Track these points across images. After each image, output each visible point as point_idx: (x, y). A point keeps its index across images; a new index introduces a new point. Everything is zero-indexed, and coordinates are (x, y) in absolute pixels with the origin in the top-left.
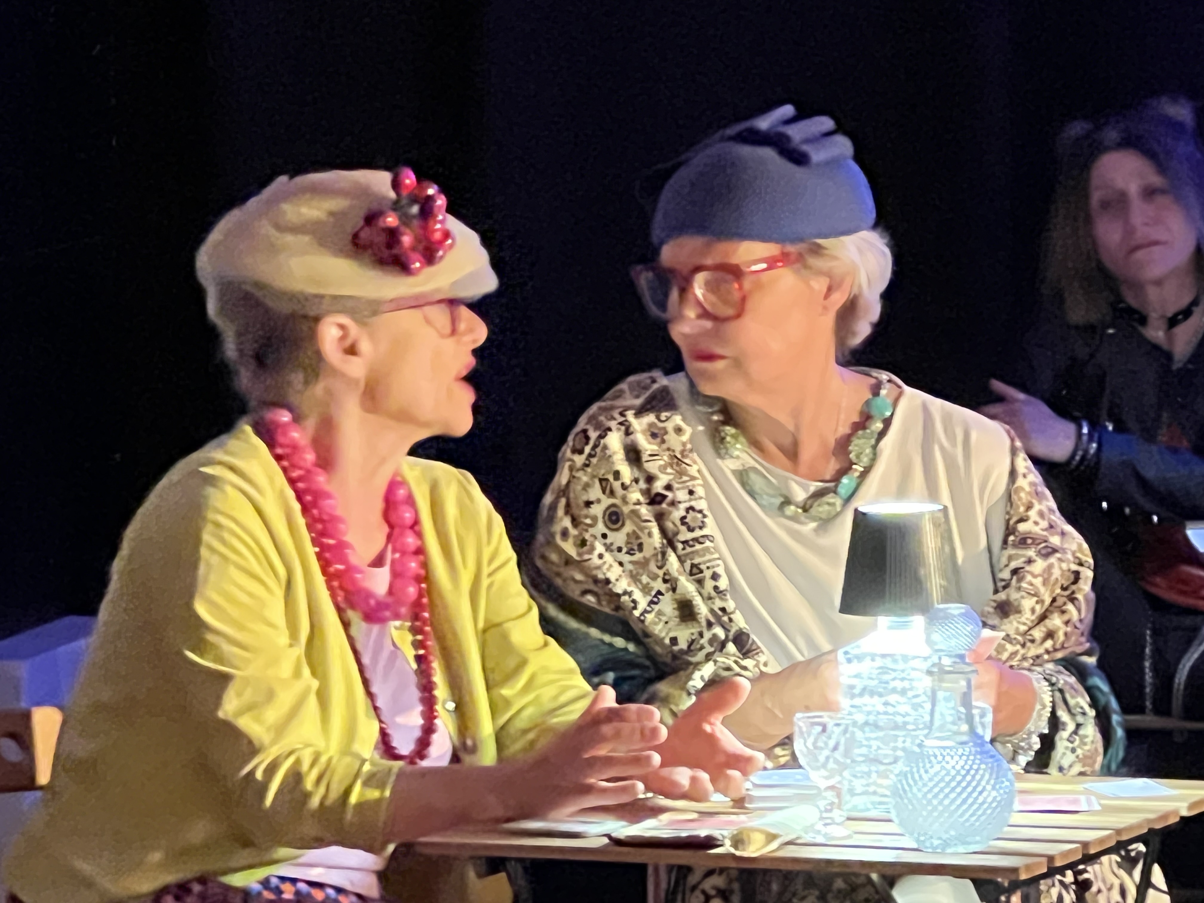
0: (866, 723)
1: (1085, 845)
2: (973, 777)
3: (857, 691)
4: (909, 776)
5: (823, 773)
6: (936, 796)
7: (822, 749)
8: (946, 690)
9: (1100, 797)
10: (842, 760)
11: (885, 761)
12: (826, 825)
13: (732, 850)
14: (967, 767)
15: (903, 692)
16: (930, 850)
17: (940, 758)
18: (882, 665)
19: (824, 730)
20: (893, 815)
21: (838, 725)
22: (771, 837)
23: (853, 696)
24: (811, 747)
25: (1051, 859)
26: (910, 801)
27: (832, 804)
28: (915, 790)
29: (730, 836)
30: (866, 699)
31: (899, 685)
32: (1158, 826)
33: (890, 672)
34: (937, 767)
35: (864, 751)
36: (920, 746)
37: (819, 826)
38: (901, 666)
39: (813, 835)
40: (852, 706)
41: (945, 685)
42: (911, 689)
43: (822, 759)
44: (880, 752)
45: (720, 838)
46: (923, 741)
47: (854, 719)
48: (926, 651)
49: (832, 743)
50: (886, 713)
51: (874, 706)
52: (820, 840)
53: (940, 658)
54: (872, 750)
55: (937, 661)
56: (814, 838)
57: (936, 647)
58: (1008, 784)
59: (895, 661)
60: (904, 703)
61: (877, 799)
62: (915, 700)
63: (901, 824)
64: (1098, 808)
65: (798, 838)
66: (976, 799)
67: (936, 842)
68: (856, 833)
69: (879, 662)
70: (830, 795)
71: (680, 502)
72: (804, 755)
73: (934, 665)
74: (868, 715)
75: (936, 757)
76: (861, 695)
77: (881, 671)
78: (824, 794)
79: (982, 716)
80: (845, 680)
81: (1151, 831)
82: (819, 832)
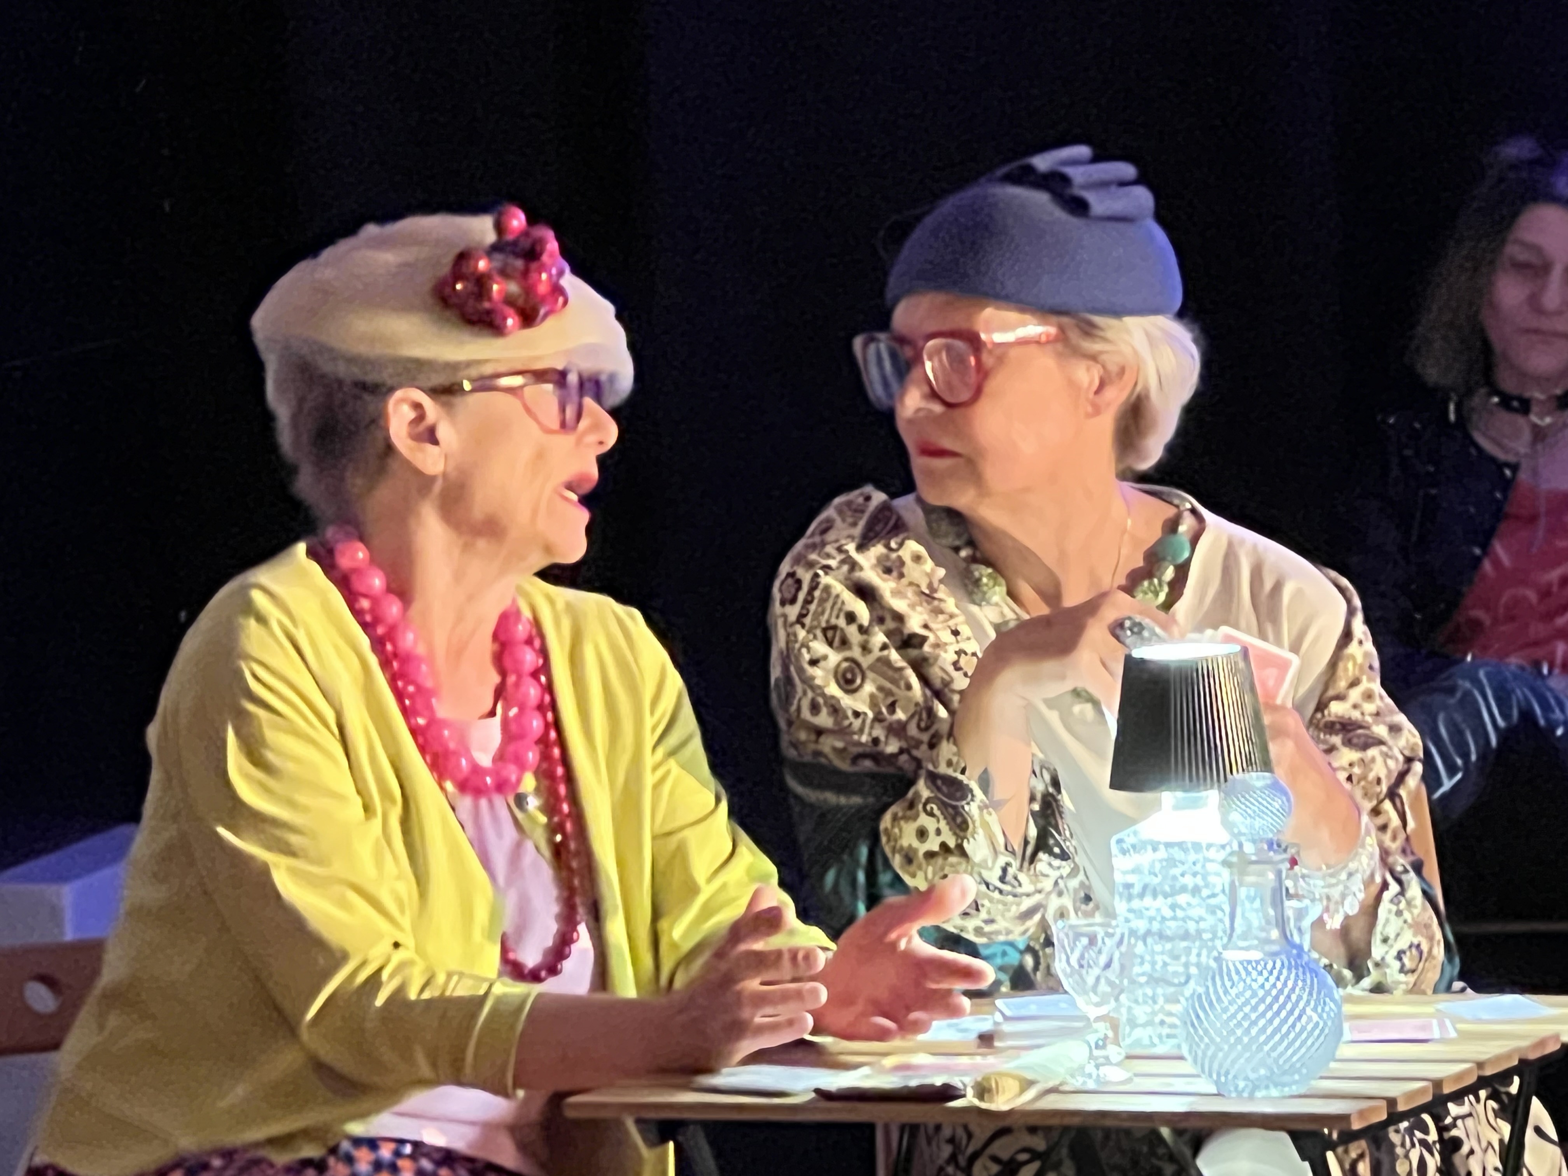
1: (1437, 1084)
5: (1093, 998)
7: (1089, 966)
8: (1250, 885)
9: (1456, 1020)
10: (1117, 982)
12: (1097, 1067)
13: (976, 1102)
19: (1092, 940)
21: (1111, 935)
22: (1026, 1084)
24: (1077, 967)
27: (1106, 1037)
29: (972, 1084)
32: (1533, 1056)
37: (1090, 1068)
41: (1248, 879)
43: (1090, 980)
45: (960, 1086)
46: (1220, 953)
49: (1103, 960)
52: (1091, 1085)
53: (1241, 845)
56: (1086, 1082)
65: (1061, 1084)
68: (1136, 1075)
70: (1103, 1028)
71: (945, 644)
72: (1068, 975)
78: (1095, 1026)
81: (1523, 1063)
82: (1090, 1076)
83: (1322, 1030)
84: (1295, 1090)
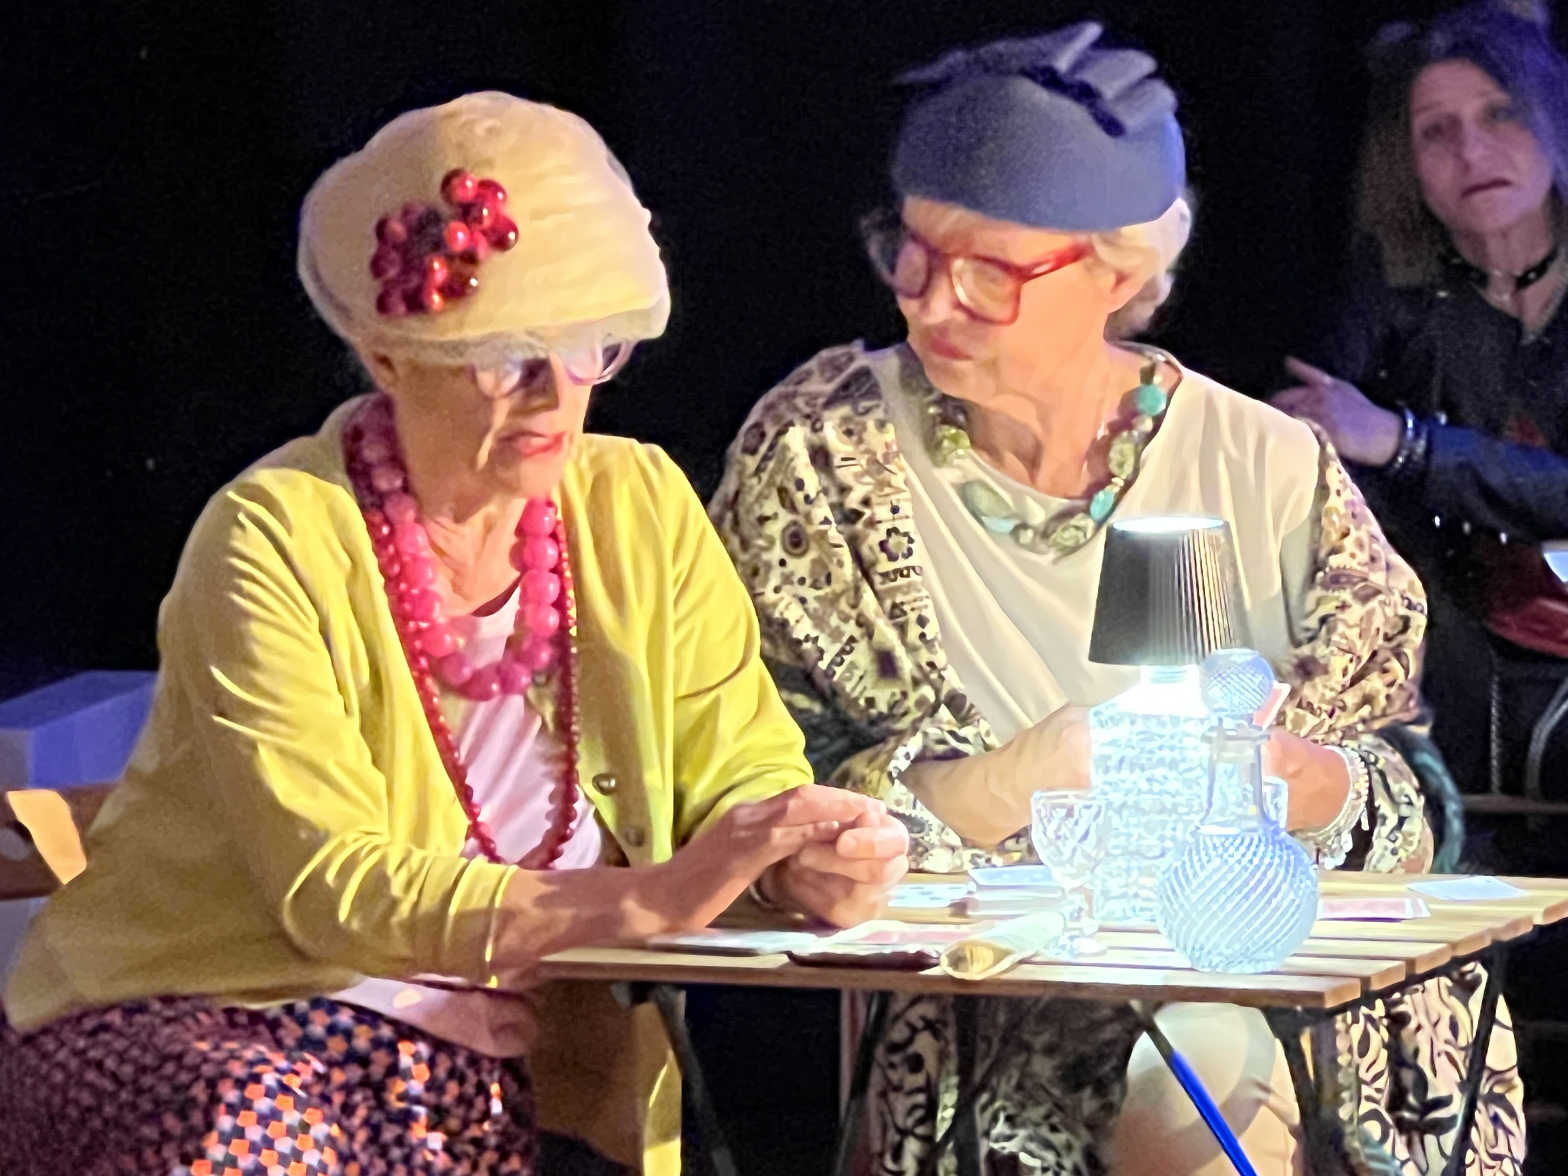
0: (1124, 805)
1: (1411, 963)
2: (1265, 874)
3: (1112, 763)
4: (1180, 872)
5: (1069, 869)
6: (1215, 899)
7: (1066, 838)
8: (1229, 761)
9: (1428, 900)
10: (1093, 854)
11: (1150, 854)
12: (1072, 938)
13: (951, 972)
14: (1256, 861)
15: (1173, 765)
16: (1208, 970)
17: (1221, 851)
18: (1144, 729)
19: (1070, 813)
20: (1159, 924)
21: (1088, 807)
22: (1000, 955)
23: (1107, 770)
24: (1052, 836)
25: (1365, 981)
26: (1182, 906)
27: (1081, 909)
28: (1188, 891)
29: (947, 953)
30: (1125, 773)
31: (1167, 755)
32: (1507, 937)
33: (1156, 738)
34: (1217, 862)
35: (1122, 841)
36: (1193, 834)
37: (1064, 940)
38: (1169, 730)
39: (1056, 950)
40: (1105, 783)
41: (1227, 755)
42: (1184, 760)
43: (1067, 852)
44: (1143, 842)
45: (934, 955)
46: (1198, 828)
47: (1108, 799)
48: (1202, 711)
49: (1080, 831)
50: (1150, 791)
51: (1135, 783)
52: (1065, 957)
53: (1220, 720)
54: (1133, 840)
55: (1215, 723)
56: (1059, 954)
57: (1216, 706)
58: (1308, 883)
59: (1163, 725)
60: (1175, 779)
61: (1139, 903)
62: (1188, 775)
63: (1170, 935)
64: (1426, 914)
65: (1035, 955)
66: (1269, 902)
67: (1216, 960)
68: (1111, 948)
69: (1140, 726)
70: (1079, 900)
71: (880, 522)
72: (1044, 848)
73: (1211, 729)
74: (1126, 795)
75: (1215, 848)
76: (1119, 768)
77: (1142, 736)
78: (1070, 897)
79: (1275, 795)
80: (1096, 750)
81: (1497, 945)
82: (1063, 947)
84: (1270, 966)
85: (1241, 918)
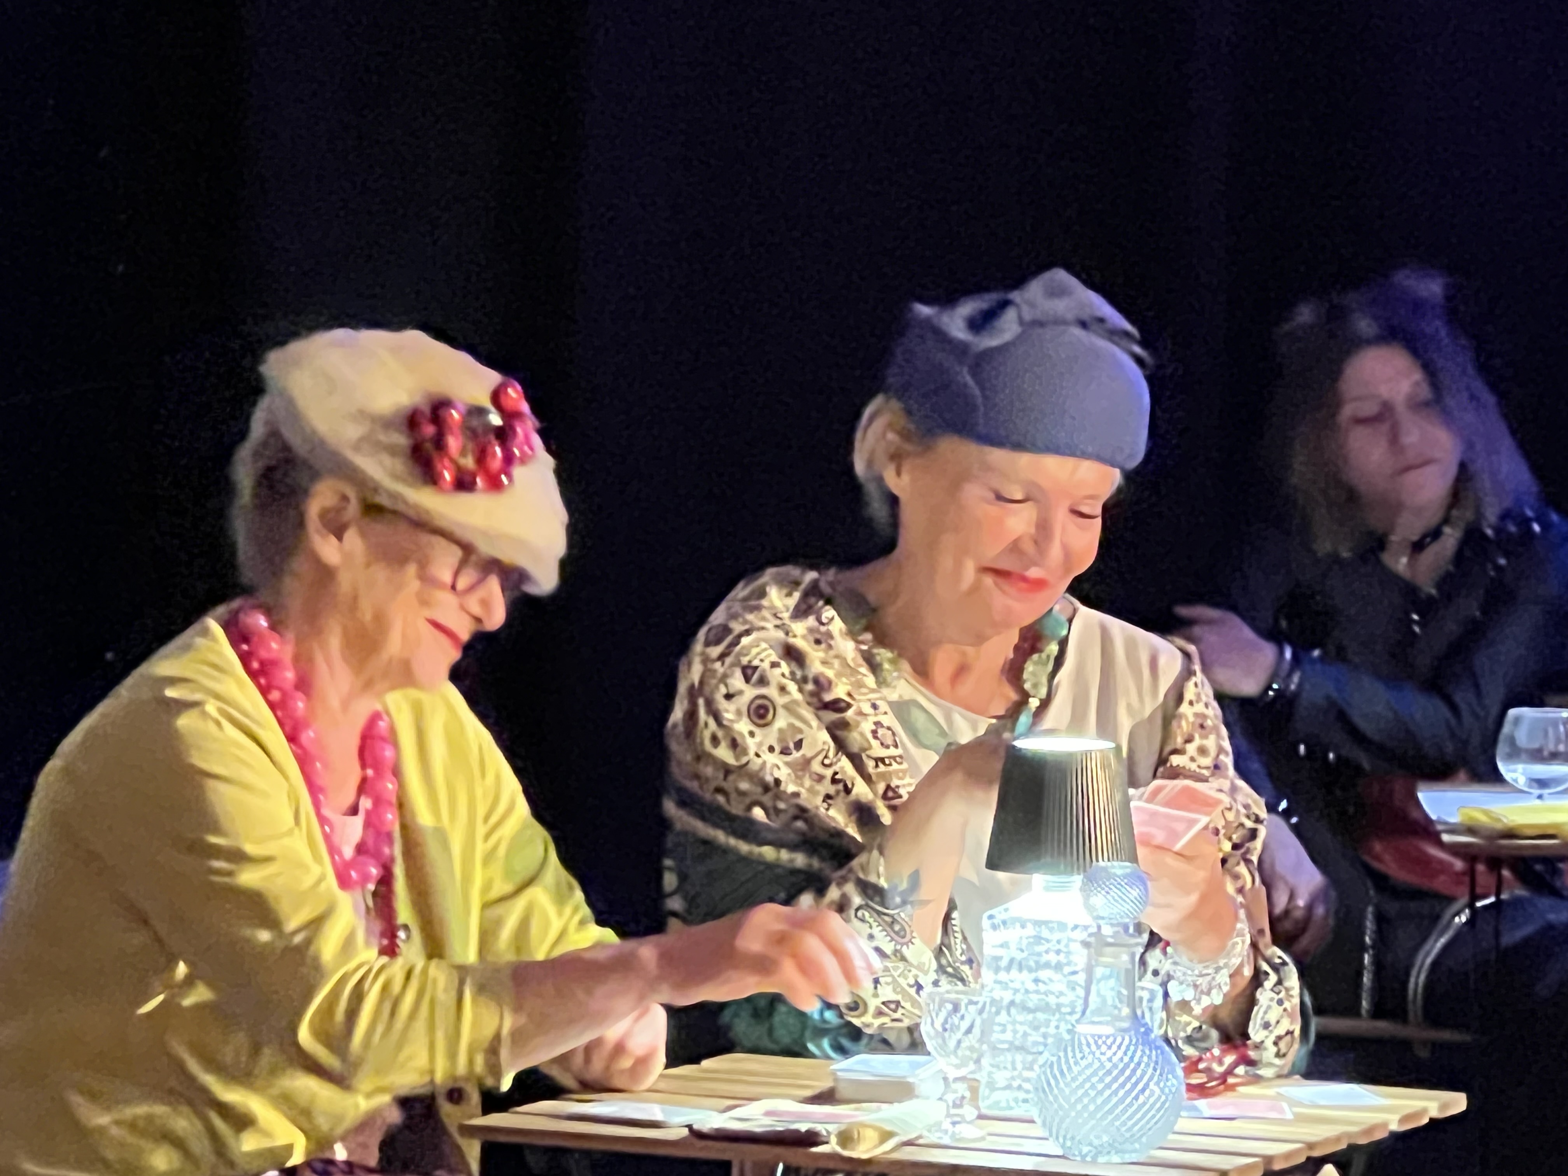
1: (1268, 1160)
13: (839, 1149)
20: (1035, 1115)
22: (886, 1136)
25: (1224, 1174)
29: (836, 1132)
32: (1362, 1142)
45: (824, 1133)
52: (946, 1141)
53: (1099, 927)
57: (1096, 914)
65: (920, 1137)
68: (991, 1134)
81: (1352, 1148)
83: (1164, 1103)
85: (1110, 1112)
